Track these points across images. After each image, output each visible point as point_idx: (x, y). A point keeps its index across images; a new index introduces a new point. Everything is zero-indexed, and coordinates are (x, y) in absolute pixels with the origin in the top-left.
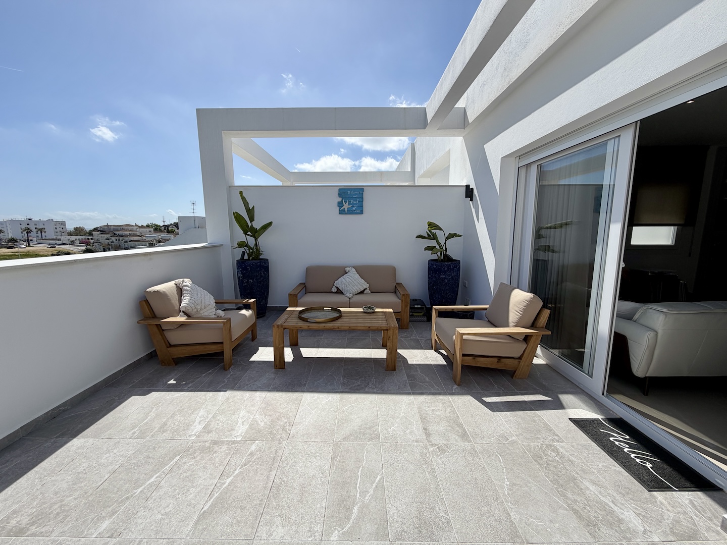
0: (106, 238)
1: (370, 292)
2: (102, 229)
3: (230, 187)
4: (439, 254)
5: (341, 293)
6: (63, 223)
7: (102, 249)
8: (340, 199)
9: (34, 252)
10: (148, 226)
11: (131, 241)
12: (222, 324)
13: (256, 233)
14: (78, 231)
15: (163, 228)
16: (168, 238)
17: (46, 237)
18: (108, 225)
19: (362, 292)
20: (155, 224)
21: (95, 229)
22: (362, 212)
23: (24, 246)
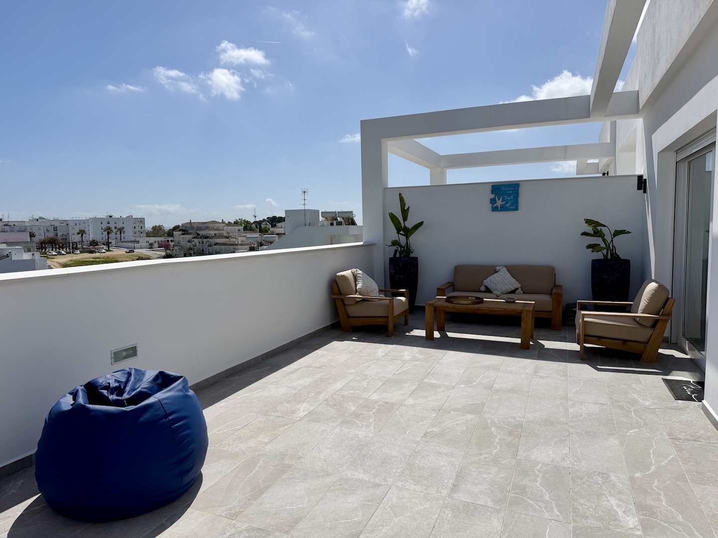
0: (187, 239)
1: (522, 292)
2: (184, 228)
3: (385, 189)
4: (605, 251)
5: (491, 292)
6: (142, 221)
7: (183, 254)
8: (493, 196)
9: (113, 257)
10: (236, 223)
11: (216, 244)
12: (388, 301)
13: (407, 232)
14: (157, 231)
15: (254, 225)
16: (271, 240)
17: (124, 238)
18: (190, 223)
19: (513, 292)
20: (245, 221)
21: (176, 228)
22: (517, 209)
23: (104, 251)
